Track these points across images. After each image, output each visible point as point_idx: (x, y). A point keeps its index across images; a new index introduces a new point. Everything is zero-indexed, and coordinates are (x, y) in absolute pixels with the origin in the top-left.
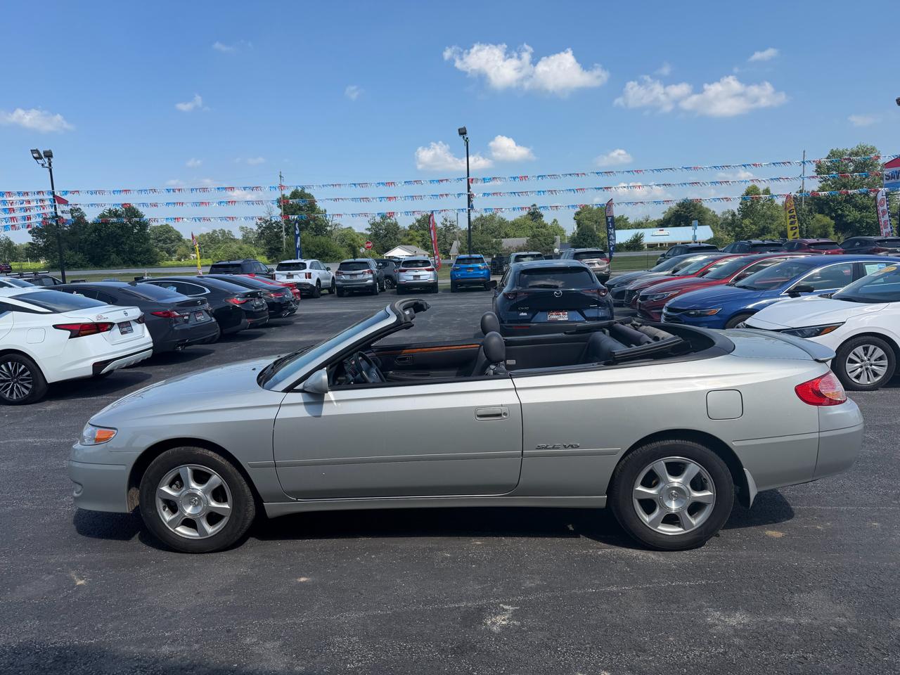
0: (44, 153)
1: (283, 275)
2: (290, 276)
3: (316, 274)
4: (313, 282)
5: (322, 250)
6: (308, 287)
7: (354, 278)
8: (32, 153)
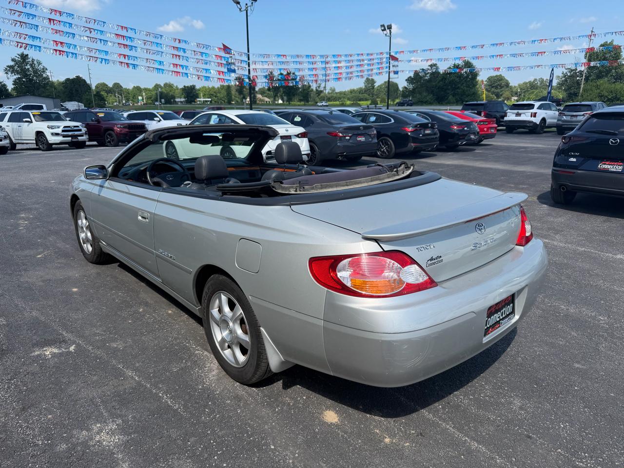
0: (387, 26)
1: (513, 113)
2: (518, 115)
3: (542, 114)
4: (537, 120)
5: (614, 95)
6: (531, 125)
7: (574, 119)
8: (381, 27)
